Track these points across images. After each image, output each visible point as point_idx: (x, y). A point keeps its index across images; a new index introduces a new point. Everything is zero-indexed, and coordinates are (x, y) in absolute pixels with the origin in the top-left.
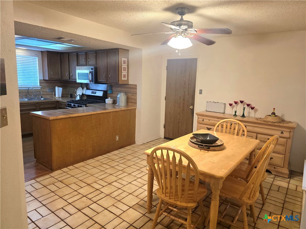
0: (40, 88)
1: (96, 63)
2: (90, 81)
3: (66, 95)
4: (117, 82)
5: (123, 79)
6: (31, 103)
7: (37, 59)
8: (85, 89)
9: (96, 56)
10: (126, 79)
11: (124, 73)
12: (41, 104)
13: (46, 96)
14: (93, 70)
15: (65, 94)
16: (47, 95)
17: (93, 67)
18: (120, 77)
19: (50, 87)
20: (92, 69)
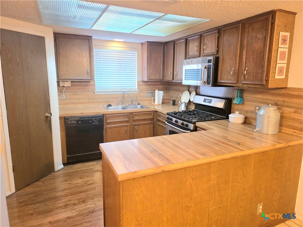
0: (137, 92)
1: (218, 51)
2: (205, 82)
3: (167, 101)
4: (263, 85)
5: (277, 77)
6: (123, 113)
7: (136, 55)
8: (194, 93)
9: (218, 37)
10: (283, 77)
11: (281, 64)
12: (135, 115)
13: (144, 102)
14: (212, 64)
15: (167, 99)
16: (145, 100)
17: (211, 58)
18: (272, 72)
19: (149, 90)
20: (209, 61)
